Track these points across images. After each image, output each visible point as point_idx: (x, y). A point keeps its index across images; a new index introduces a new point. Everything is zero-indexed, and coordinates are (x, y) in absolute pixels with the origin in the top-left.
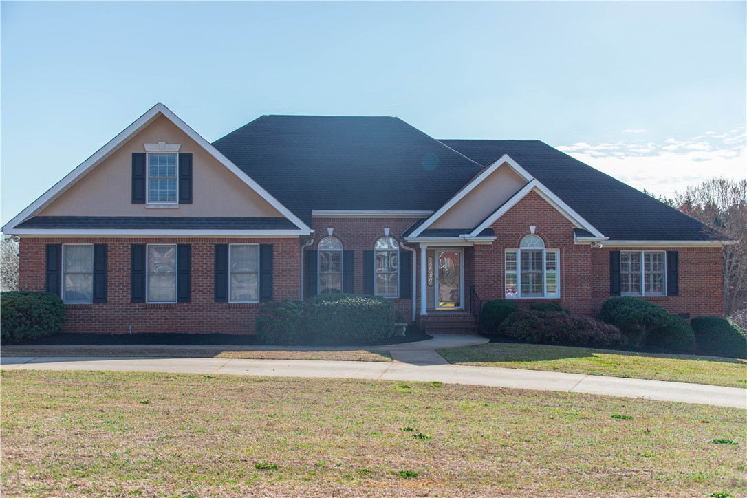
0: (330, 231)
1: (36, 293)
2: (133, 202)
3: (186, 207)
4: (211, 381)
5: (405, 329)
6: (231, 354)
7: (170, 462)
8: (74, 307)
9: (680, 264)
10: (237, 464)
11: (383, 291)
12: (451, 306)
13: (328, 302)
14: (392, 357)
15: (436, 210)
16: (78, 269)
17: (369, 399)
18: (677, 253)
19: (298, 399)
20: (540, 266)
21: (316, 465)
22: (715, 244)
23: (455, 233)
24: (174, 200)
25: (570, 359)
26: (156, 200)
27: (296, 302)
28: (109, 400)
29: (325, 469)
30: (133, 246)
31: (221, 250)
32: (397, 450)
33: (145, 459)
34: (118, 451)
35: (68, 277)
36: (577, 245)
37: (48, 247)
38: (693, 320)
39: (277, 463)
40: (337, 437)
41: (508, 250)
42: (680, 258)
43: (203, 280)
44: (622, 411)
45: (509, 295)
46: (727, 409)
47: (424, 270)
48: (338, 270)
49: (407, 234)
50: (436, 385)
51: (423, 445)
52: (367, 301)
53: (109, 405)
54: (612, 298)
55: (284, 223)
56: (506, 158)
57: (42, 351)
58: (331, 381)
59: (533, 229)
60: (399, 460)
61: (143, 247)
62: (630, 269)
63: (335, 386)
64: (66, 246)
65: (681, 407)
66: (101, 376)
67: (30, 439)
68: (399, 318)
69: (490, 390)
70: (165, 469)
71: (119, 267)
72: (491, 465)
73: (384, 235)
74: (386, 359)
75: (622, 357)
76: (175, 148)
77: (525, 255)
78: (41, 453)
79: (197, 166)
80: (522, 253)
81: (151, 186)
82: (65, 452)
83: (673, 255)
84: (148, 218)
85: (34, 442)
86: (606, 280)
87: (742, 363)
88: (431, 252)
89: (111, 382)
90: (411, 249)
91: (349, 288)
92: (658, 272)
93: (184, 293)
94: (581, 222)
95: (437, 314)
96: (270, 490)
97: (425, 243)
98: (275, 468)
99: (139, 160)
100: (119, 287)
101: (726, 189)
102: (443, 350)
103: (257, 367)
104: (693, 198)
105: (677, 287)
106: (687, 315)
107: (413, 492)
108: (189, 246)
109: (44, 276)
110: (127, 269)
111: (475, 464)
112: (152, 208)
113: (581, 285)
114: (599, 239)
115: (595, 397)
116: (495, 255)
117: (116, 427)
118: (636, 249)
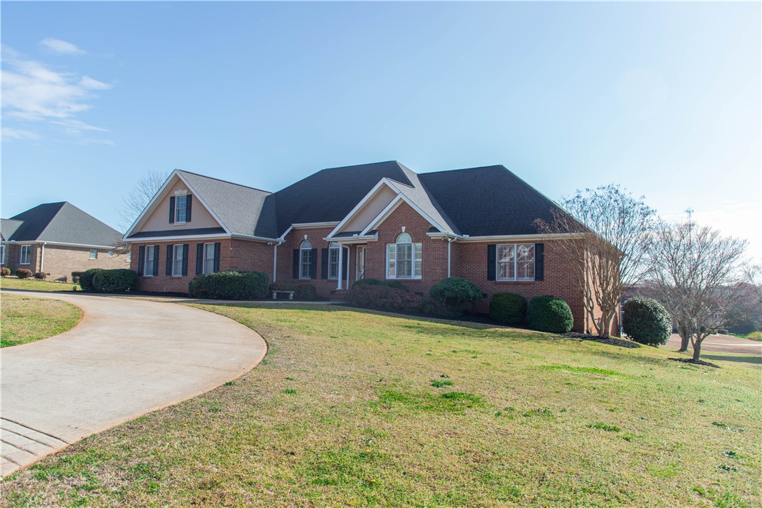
0: (306, 237)
2: (170, 222)
3: (188, 223)
5: (292, 295)
8: (147, 278)
9: (545, 254)
18: (542, 245)
20: (410, 256)
23: (351, 234)
24: (184, 220)
26: (178, 220)
30: (168, 246)
31: (200, 246)
35: (147, 263)
36: (433, 240)
37: (140, 247)
41: (387, 245)
42: (545, 250)
45: (389, 277)
56: (384, 180)
59: (403, 228)
61: (172, 246)
64: (147, 247)
76: (185, 193)
77: (400, 248)
79: (194, 201)
80: (397, 247)
81: (177, 213)
83: (540, 247)
84: (174, 230)
86: (483, 268)
93: (185, 271)
99: (173, 199)
100: (162, 268)
105: (543, 273)
108: (188, 245)
109: (138, 262)
110: (165, 258)
112: (176, 225)
113: (435, 269)
116: (379, 249)
118: (509, 242)
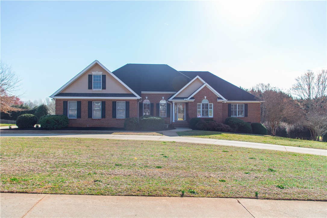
0: (147, 98)
1: (60, 115)
2: (89, 89)
3: (104, 90)
4: (109, 141)
5: (168, 126)
6: (116, 133)
7: (91, 163)
8: (72, 119)
9: (248, 107)
10: (110, 164)
11: (162, 115)
12: (181, 119)
13: (145, 118)
14: (163, 134)
15: (177, 92)
16: (73, 108)
17: (153, 146)
18: (247, 104)
19: (133, 146)
20: (207, 108)
21: (133, 164)
22: (258, 102)
23: (183, 98)
24: (101, 88)
25: (215, 135)
26: (95, 88)
27: (136, 118)
28: (78, 146)
29: (135, 165)
30: (89, 102)
31: (114, 103)
32: (157, 160)
33: (84, 163)
34: (77, 160)
35: (70, 111)
36: (218, 102)
37: (64, 102)
38: (252, 124)
39: (121, 164)
40: (141, 157)
41: (198, 103)
42: (248, 106)
43: (109, 112)
44: (226, 150)
45: (199, 116)
46: (256, 149)
47: (174, 109)
48: (149, 109)
49: (169, 99)
50: (174, 142)
51: (165, 159)
52: (156, 118)
53: (77, 147)
54: (228, 117)
55: (133, 95)
56: (198, 77)
57: (61, 132)
58: (143, 141)
59: (205, 97)
60: (157, 163)
61: (91, 102)
62: (234, 109)
63: (144, 142)
64: (69, 102)
65: (243, 148)
66: (77, 139)
67: (52, 157)
68: (166, 123)
69: (189, 143)
70: (89, 165)
71: (85, 108)
72: (184, 165)
73: (162, 99)
74: (161, 135)
75: (230, 134)
76: (101, 73)
77: (203, 105)
78: (54, 160)
79: (107, 79)
80: (202, 104)
81: (94, 84)
82: (61, 160)
83: (246, 105)
84: (93, 94)
85: (53, 158)
86: (227, 112)
87: (265, 136)
88: (176, 104)
89: (79, 141)
90: (170, 103)
91: (152, 114)
92: (241, 110)
93: (103, 115)
94: (219, 95)
95: (178, 122)
96: (118, 171)
97: (174, 101)
98: (121, 165)
99: (90, 77)
100: (84, 114)
101: (263, 86)
102: (178, 132)
103: (123, 137)
104: (254, 89)
105: (247, 114)
106: (250, 122)
107: (159, 172)
108: (105, 102)
109: (63, 110)
110: (87, 108)
111: (179, 165)
112: (94, 90)
113: (219, 114)
114: (225, 100)
115: (219, 146)
116: (194, 105)
117: (78, 154)
118: (235, 103)
